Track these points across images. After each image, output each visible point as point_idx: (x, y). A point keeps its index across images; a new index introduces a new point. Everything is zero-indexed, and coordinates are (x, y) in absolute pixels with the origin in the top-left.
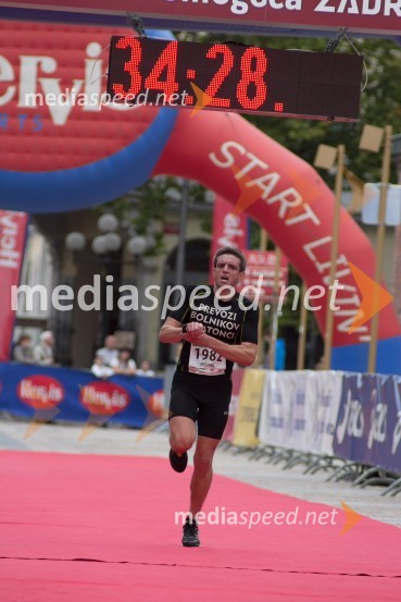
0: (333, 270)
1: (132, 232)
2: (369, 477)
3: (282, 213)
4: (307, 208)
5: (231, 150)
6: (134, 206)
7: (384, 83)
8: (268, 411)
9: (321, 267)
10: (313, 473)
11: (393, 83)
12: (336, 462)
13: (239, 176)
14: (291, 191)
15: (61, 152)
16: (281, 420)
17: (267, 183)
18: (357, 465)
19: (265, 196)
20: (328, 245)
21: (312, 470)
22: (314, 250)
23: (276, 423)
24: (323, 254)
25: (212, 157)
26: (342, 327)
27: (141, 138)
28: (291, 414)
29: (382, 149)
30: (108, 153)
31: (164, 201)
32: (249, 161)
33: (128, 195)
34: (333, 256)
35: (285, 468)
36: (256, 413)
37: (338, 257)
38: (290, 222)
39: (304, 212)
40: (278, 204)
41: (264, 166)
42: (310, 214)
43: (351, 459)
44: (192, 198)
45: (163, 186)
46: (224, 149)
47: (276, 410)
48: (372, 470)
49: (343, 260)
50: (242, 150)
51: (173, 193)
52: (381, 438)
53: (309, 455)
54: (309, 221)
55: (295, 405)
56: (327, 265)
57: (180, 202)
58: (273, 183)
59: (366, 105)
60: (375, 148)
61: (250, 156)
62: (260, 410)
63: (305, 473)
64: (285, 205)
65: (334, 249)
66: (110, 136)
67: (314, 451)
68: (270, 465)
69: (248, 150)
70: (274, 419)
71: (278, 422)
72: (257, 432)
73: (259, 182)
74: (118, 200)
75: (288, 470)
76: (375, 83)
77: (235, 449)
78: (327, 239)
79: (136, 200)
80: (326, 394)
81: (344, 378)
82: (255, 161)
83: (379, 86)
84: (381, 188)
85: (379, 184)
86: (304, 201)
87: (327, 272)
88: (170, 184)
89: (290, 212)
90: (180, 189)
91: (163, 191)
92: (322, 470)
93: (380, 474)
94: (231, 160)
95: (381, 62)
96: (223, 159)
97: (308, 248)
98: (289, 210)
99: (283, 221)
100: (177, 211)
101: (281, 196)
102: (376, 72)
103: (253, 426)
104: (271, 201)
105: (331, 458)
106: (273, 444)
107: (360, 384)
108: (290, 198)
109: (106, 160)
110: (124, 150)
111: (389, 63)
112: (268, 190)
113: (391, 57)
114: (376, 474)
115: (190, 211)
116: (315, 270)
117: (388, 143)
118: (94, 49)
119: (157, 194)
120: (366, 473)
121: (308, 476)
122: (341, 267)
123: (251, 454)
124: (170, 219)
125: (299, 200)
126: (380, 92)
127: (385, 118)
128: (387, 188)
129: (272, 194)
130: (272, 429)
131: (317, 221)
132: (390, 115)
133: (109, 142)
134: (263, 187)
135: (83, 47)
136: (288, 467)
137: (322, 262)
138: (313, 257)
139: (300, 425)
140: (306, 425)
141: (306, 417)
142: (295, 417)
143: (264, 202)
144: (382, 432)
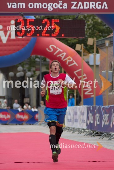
0: (82, 78)
1: (27, 71)
2: (95, 134)
3: (67, 63)
4: (74, 61)
5: (52, 47)
6: (27, 64)
7: (93, 26)
10: (80, 134)
11: (96, 26)
12: (86, 130)
13: (55, 54)
14: (69, 57)
15: (5, 50)
16: (71, 120)
17: (63, 55)
18: (92, 131)
19: (62, 59)
20: (81, 71)
21: (80, 133)
22: (77, 73)
24: (79, 73)
25: (47, 49)
26: (86, 93)
27: (27, 45)
28: (73, 118)
29: (93, 44)
30: (18, 50)
31: (35, 62)
32: (57, 50)
33: (25, 61)
34: (82, 74)
35: (72, 133)
37: (84, 74)
38: (69, 66)
40: (66, 61)
41: (62, 51)
42: (75, 63)
43: (91, 129)
44: (43, 61)
45: (34, 58)
46: (50, 47)
48: (96, 132)
49: (85, 75)
50: (55, 47)
51: (37, 60)
52: (98, 123)
53: (79, 129)
54: (75, 65)
55: (74, 116)
56: (81, 77)
57: (39, 62)
58: (64, 55)
59: (89, 32)
60: (92, 44)
61: (58, 48)
63: (78, 134)
64: (68, 61)
65: (82, 72)
66: (18, 45)
67: (80, 128)
68: (68, 132)
69: (57, 47)
70: (69, 120)
71: (70, 120)
73: (60, 55)
74: (22, 62)
75: (73, 133)
76: (91, 26)
79: (27, 62)
80: (83, 112)
81: (87, 107)
82: (59, 50)
83: (92, 27)
84: (94, 55)
85: (93, 54)
86: (73, 60)
88: (36, 57)
89: (70, 63)
90: (39, 58)
91: (34, 59)
92: (83, 133)
93: (99, 133)
94: (52, 50)
95: (92, 20)
96: (50, 50)
97: (75, 72)
99: (67, 66)
100: (39, 64)
101: (67, 59)
102: (91, 23)
104: (64, 60)
105: (85, 129)
106: (69, 126)
107: (91, 109)
108: (70, 59)
109: (18, 52)
110: (23, 49)
111: (94, 20)
112: (63, 57)
113: (95, 19)
114: (97, 133)
115: (42, 64)
116: (78, 78)
117: (95, 42)
118: (13, 22)
119: (33, 60)
120: (95, 133)
121: (79, 135)
122: (84, 77)
124: (37, 67)
125: (72, 59)
126: (92, 28)
127: (94, 35)
128: (96, 55)
129: (64, 58)
130: (68, 122)
131: (77, 65)
133: (19, 47)
134: (61, 56)
135: (10, 22)
137: (79, 76)
138: (77, 75)
139: (76, 121)
140: (78, 121)
141: (78, 119)
142: (75, 119)
143: (62, 61)
144: (98, 121)
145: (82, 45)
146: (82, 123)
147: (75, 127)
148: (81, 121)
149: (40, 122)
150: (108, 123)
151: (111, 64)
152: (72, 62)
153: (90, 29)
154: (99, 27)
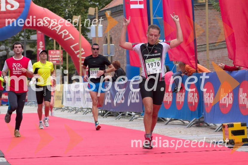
1: (9, 50)
2: (107, 115)
3: (63, 37)
4: (70, 34)
6: (10, 42)
8: (66, 96)
9: (76, 52)
10: (86, 114)
14: (65, 30)
16: (71, 99)
17: (57, 28)
18: (102, 111)
19: (57, 32)
22: (73, 47)
23: (69, 100)
24: (76, 48)
28: (75, 97)
31: (19, 40)
33: (7, 40)
34: (80, 47)
35: (75, 113)
36: (62, 97)
37: (81, 49)
38: (65, 40)
39: (69, 36)
40: (61, 34)
42: (71, 37)
44: (26, 39)
47: (69, 96)
48: (108, 112)
49: (82, 50)
51: (21, 38)
53: (82, 108)
55: (76, 94)
56: (79, 51)
57: (24, 40)
58: (60, 28)
62: (63, 96)
63: (83, 114)
64: (64, 34)
67: (84, 108)
68: (69, 113)
70: (68, 99)
72: (62, 103)
73: (55, 28)
74: (6, 41)
76: (76, 2)
77: (56, 109)
78: (78, 44)
79: (11, 41)
86: (69, 33)
87: (78, 53)
88: (20, 35)
89: (65, 37)
90: (23, 37)
91: (18, 37)
93: (111, 113)
97: (71, 47)
98: (65, 36)
99: (63, 40)
101: (62, 32)
103: (61, 101)
104: (59, 34)
106: (68, 106)
108: (65, 32)
112: (58, 30)
114: (110, 113)
115: (26, 42)
116: (75, 53)
117: (97, 13)
119: (17, 38)
121: (84, 115)
122: (82, 52)
123: (61, 110)
125: (68, 33)
126: (78, 5)
128: (98, 26)
129: (59, 32)
130: (68, 102)
131: (74, 39)
132: (81, 11)
134: (56, 30)
136: (76, 113)
137: (76, 51)
138: (73, 50)
139: (79, 99)
140: (81, 100)
141: (81, 97)
142: (76, 97)
143: (57, 34)
144: (110, 99)
145: (79, 16)
146: (87, 102)
147: (77, 107)
148: (86, 99)
149: (30, 103)
150: (123, 102)
151: (107, 39)
152: (68, 36)
153: (75, 5)
154: (85, 3)
